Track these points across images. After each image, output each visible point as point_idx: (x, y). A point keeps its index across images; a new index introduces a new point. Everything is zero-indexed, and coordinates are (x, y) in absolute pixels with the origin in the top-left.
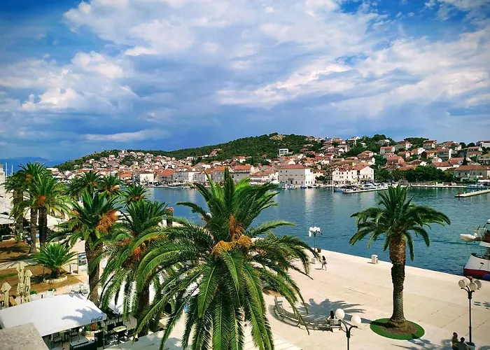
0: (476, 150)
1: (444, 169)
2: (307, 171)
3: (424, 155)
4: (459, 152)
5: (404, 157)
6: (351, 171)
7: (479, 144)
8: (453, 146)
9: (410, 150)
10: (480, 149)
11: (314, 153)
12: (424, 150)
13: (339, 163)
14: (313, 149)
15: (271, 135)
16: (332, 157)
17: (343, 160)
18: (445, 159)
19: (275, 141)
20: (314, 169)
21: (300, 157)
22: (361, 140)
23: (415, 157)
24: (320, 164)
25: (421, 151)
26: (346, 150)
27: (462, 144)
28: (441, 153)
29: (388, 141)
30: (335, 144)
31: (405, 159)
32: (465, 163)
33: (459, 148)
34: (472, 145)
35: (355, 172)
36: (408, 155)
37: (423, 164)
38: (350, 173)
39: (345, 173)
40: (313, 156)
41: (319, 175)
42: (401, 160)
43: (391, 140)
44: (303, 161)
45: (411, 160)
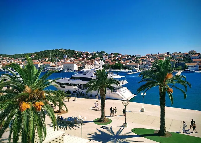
0: (135, 58)
1: (124, 64)
2: (75, 65)
3: (118, 59)
4: (129, 58)
5: (111, 60)
6: (92, 65)
7: (135, 56)
8: (127, 56)
9: (113, 57)
10: (136, 58)
11: (78, 57)
12: (118, 58)
13: (88, 62)
14: (78, 56)
15: (60, 50)
16: (85, 59)
17: (89, 60)
18: (124, 61)
19: (62, 52)
20: (78, 64)
21: (73, 59)
22: (96, 53)
23: (115, 60)
24: (80, 62)
25: (117, 58)
26: (91, 57)
27: (130, 56)
28: (123, 59)
29: (106, 54)
30: (86, 54)
31: (111, 61)
32: (131, 62)
33: (129, 57)
34: (133, 56)
35: (94, 65)
36: (112, 59)
37: (117, 62)
38: (92, 66)
39: (90, 66)
40: (78, 59)
41: (80, 66)
42: (110, 61)
43: (107, 53)
44: (73, 60)
45: (113, 61)
